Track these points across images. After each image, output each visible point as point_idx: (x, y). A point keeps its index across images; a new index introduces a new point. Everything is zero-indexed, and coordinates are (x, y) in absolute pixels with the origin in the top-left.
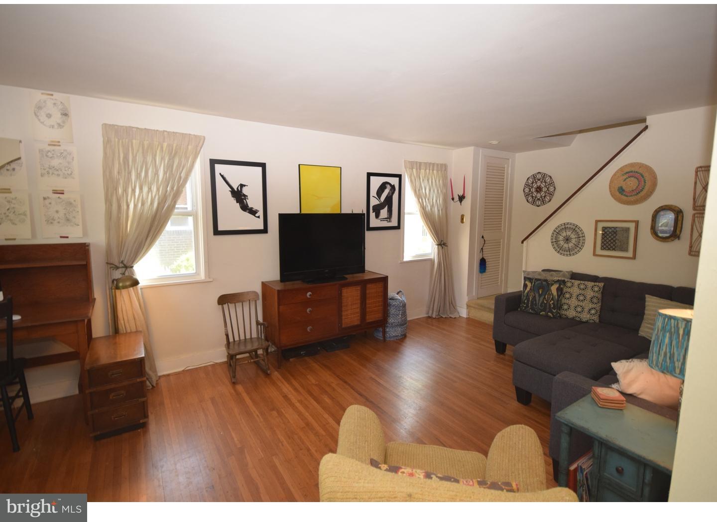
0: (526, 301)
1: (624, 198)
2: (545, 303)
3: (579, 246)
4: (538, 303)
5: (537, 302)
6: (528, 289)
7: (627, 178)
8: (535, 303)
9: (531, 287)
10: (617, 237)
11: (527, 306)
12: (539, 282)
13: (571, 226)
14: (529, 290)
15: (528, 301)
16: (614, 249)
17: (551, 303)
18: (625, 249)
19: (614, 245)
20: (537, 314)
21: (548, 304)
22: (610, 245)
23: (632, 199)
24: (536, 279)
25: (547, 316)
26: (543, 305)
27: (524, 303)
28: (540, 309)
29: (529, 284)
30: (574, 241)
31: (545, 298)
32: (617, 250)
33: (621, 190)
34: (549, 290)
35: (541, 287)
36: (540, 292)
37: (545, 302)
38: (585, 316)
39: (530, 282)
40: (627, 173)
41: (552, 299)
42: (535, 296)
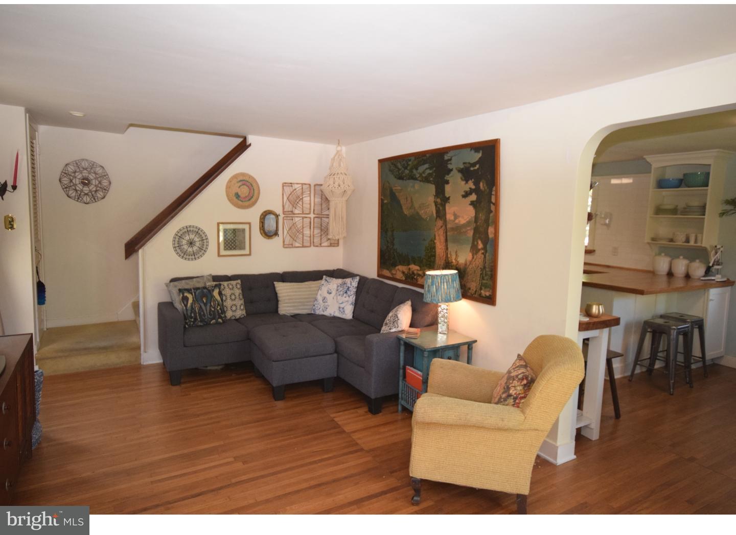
0: (193, 315)
1: (240, 203)
2: (214, 312)
3: (203, 249)
4: (207, 313)
5: (205, 312)
6: (190, 301)
7: (241, 186)
8: (202, 313)
9: (193, 298)
10: (236, 238)
11: (196, 319)
12: (198, 291)
13: (195, 229)
14: (192, 302)
15: (195, 314)
16: (235, 249)
17: (218, 309)
18: (243, 248)
19: (234, 245)
20: (207, 324)
21: (216, 311)
22: (231, 245)
23: (247, 204)
24: (194, 289)
25: (217, 323)
26: (212, 313)
27: (192, 318)
28: (210, 319)
29: (190, 297)
30: (198, 244)
31: (211, 306)
32: (238, 249)
33: (237, 196)
34: (213, 296)
35: (204, 295)
36: (205, 301)
37: (213, 309)
38: (238, 314)
39: (190, 293)
40: (241, 181)
41: (218, 305)
42: (201, 307)
